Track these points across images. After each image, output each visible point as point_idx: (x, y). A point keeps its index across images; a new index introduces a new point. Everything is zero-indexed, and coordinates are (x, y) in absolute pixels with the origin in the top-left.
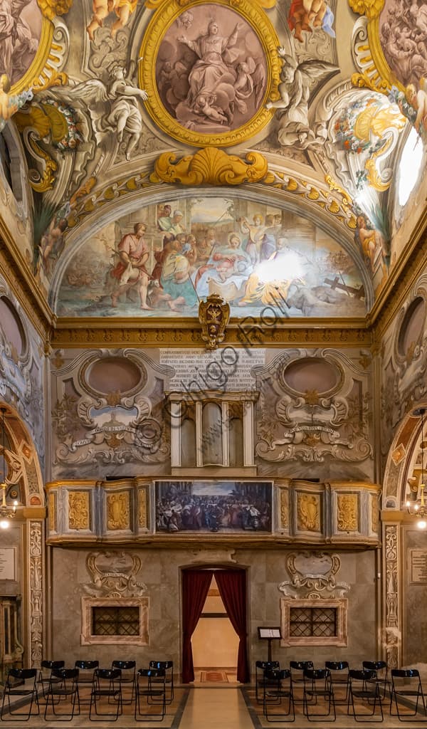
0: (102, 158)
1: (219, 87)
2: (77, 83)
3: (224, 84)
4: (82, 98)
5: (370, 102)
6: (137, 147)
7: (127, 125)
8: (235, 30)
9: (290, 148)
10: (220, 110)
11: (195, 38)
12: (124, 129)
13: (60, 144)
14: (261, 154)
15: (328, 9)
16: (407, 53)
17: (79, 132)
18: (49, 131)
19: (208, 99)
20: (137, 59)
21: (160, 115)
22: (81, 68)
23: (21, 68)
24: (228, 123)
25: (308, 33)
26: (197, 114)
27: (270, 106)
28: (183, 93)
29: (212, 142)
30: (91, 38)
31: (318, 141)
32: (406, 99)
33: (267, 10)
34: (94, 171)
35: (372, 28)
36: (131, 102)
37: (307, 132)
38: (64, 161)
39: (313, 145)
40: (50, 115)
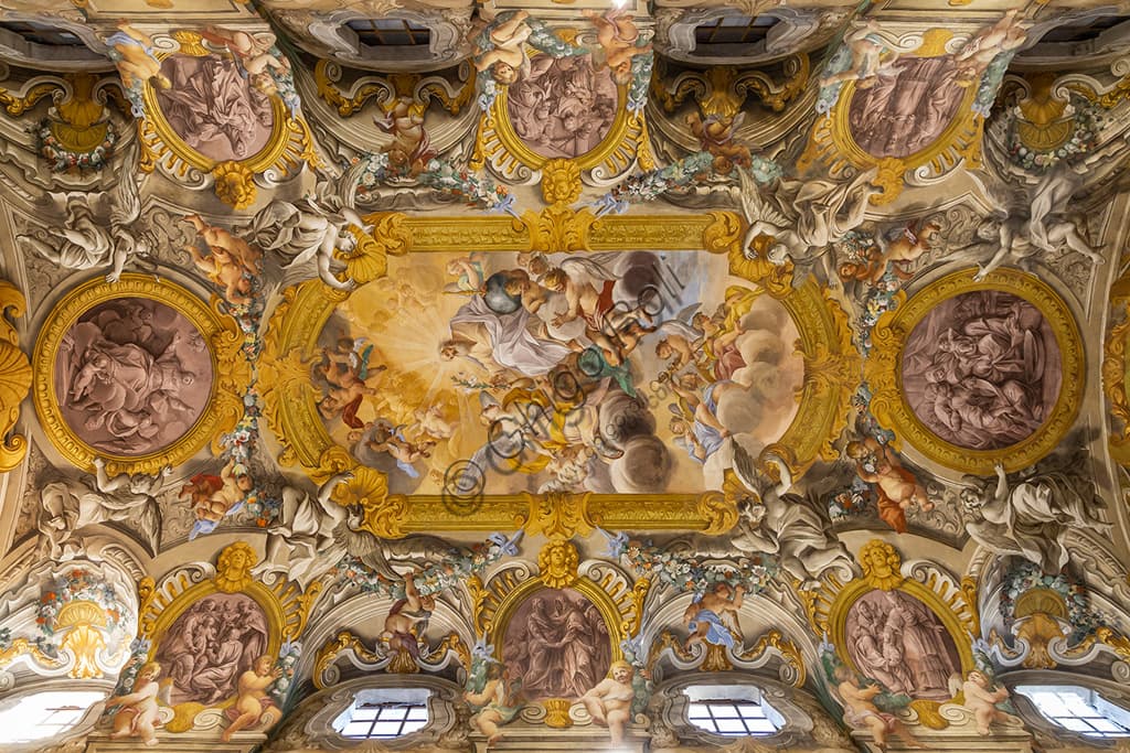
0: (26, 195)
1: (122, 388)
2: (139, 184)
3: (125, 395)
4: (119, 187)
5: (115, 613)
6: (37, 256)
7: (73, 245)
8: (187, 407)
9: (37, 506)
10: (90, 389)
11: (178, 355)
12: (67, 240)
13: (48, 132)
14: (23, 458)
15: (217, 523)
16: (191, 645)
17: (67, 169)
18: (66, 120)
19: (104, 371)
20: (158, 275)
21: (83, 298)
22: (155, 195)
23: (172, 113)
24: (72, 402)
25: (190, 503)
26: (83, 355)
27: (98, 464)
28: (113, 335)
29: (41, 377)
30: (187, 217)
31: (56, 548)
32: (141, 667)
33: (209, 447)
34: (6, 177)
35: (207, 586)
36: (105, 258)
37: (66, 528)
38: (22, 130)
39: (48, 542)
40: (90, 130)
